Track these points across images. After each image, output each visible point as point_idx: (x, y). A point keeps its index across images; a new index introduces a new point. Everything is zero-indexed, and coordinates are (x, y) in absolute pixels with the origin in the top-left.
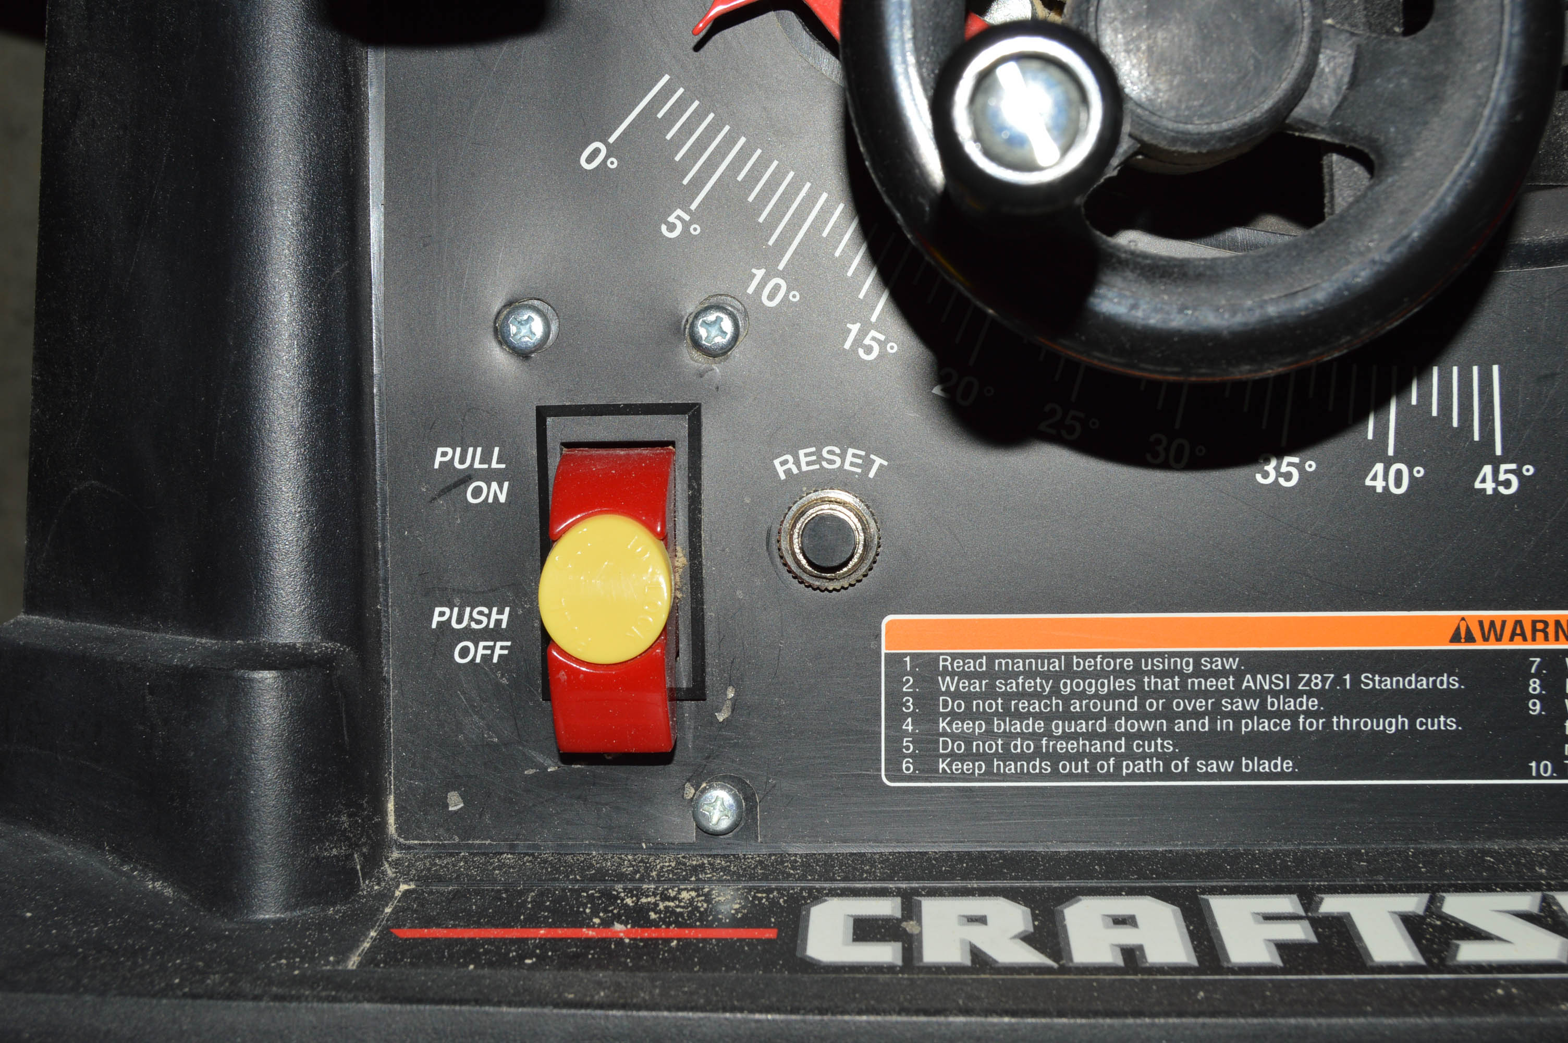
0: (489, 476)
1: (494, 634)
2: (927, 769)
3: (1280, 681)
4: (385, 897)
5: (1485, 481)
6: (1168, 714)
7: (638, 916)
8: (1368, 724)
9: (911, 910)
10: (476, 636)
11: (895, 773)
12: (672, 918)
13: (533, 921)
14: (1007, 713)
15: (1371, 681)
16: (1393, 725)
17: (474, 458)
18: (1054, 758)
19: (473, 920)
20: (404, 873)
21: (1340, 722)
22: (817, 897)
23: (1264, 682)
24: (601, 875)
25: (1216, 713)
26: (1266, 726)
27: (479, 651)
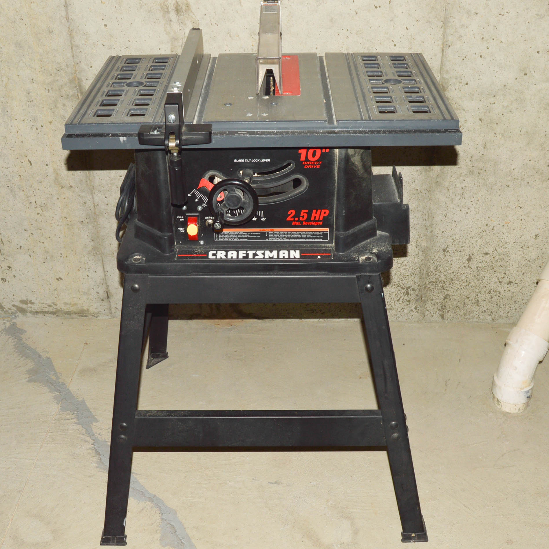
0: (182, 219)
1: (183, 230)
2: (218, 239)
3: (246, 234)
4: (176, 251)
5: (262, 219)
6: (237, 236)
7: (196, 253)
8: (253, 237)
9: (217, 253)
10: (182, 230)
11: (216, 240)
12: (199, 254)
13: (188, 254)
14: (225, 236)
15: (253, 234)
16: (255, 237)
17: (181, 217)
18: (228, 239)
19: (184, 254)
20: (177, 249)
21: (251, 236)
22: (210, 251)
23: (245, 234)
24: (193, 249)
25: (241, 236)
26: (245, 237)
27: (182, 231)
